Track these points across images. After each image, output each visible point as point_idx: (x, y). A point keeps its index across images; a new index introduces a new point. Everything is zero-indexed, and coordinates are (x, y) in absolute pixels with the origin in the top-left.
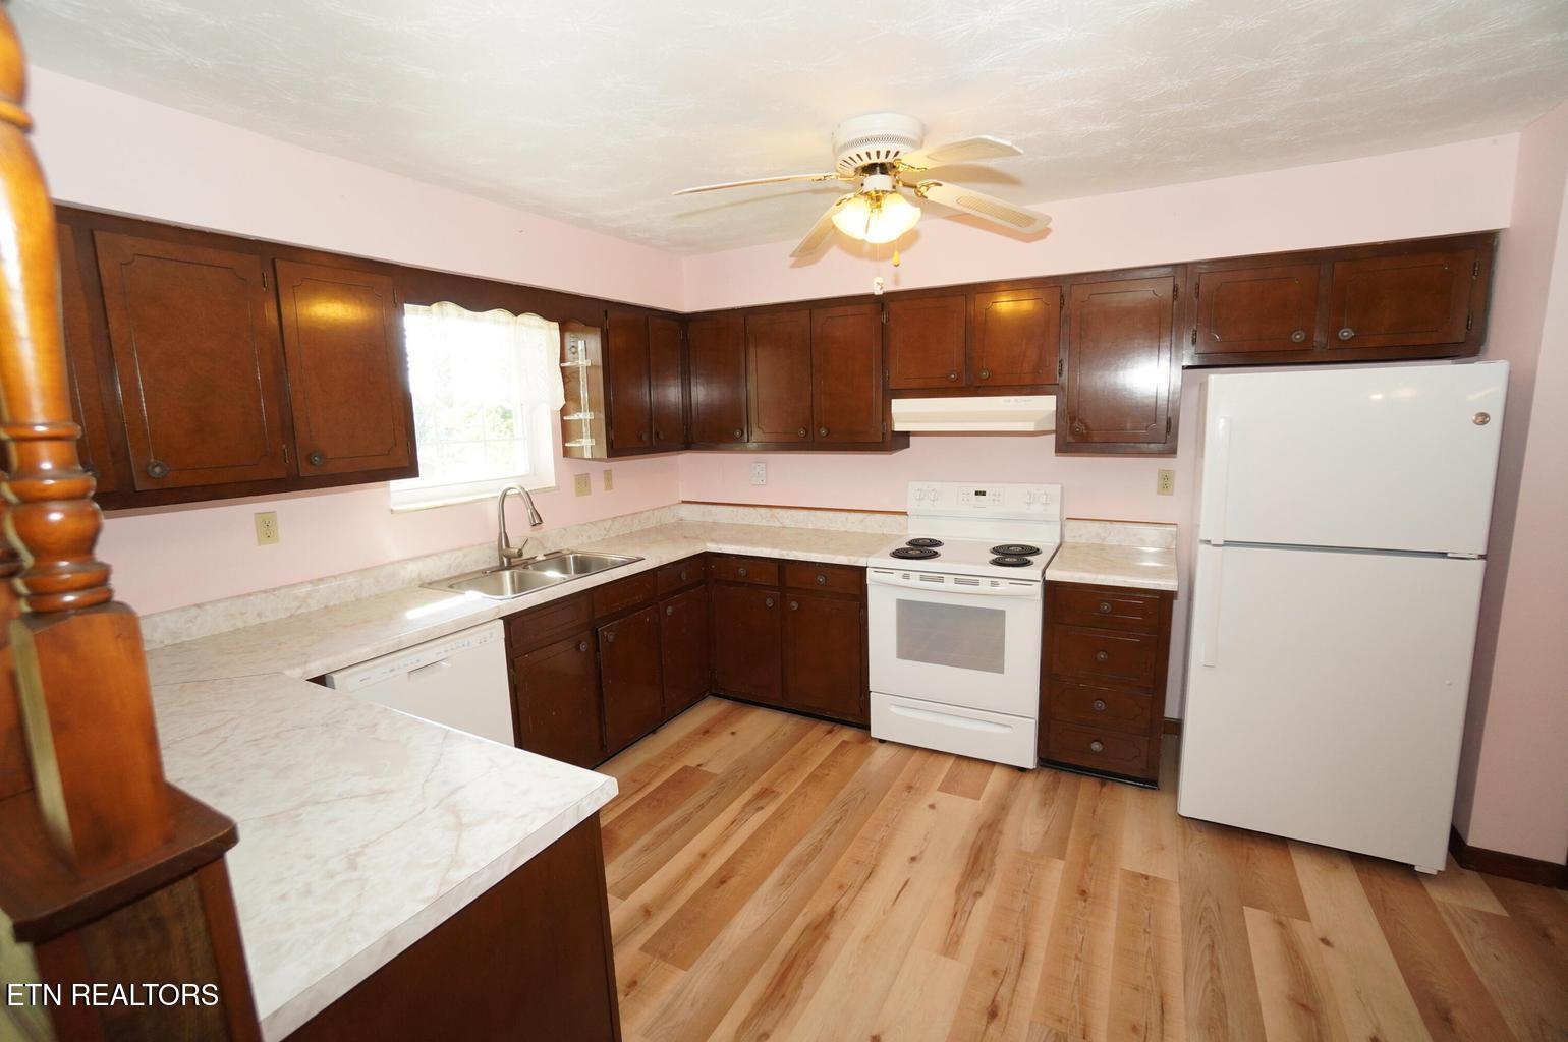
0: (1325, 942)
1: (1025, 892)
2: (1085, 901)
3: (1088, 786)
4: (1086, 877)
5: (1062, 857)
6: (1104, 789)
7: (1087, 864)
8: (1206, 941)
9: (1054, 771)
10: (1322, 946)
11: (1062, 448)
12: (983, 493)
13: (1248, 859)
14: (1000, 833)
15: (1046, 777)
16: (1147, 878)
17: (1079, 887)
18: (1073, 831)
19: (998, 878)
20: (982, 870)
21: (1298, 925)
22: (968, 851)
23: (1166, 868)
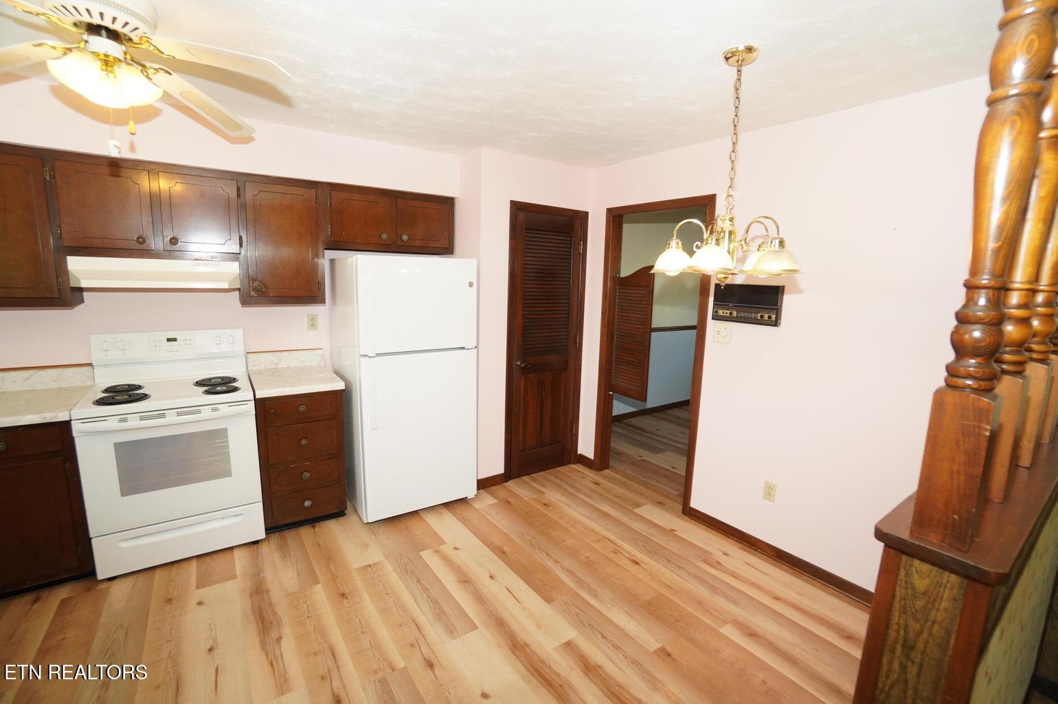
0: (456, 549)
1: (309, 617)
2: (347, 598)
3: (305, 532)
4: (339, 585)
5: (317, 582)
6: (316, 529)
7: (334, 578)
8: (415, 580)
9: (278, 533)
10: (456, 551)
11: (246, 301)
12: (175, 340)
13: (408, 529)
14: (268, 591)
15: (275, 539)
16: (370, 566)
17: (338, 593)
18: (314, 563)
19: (285, 620)
20: (271, 622)
21: (443, 548)
22: (252, 618)
23: (375, 555)
